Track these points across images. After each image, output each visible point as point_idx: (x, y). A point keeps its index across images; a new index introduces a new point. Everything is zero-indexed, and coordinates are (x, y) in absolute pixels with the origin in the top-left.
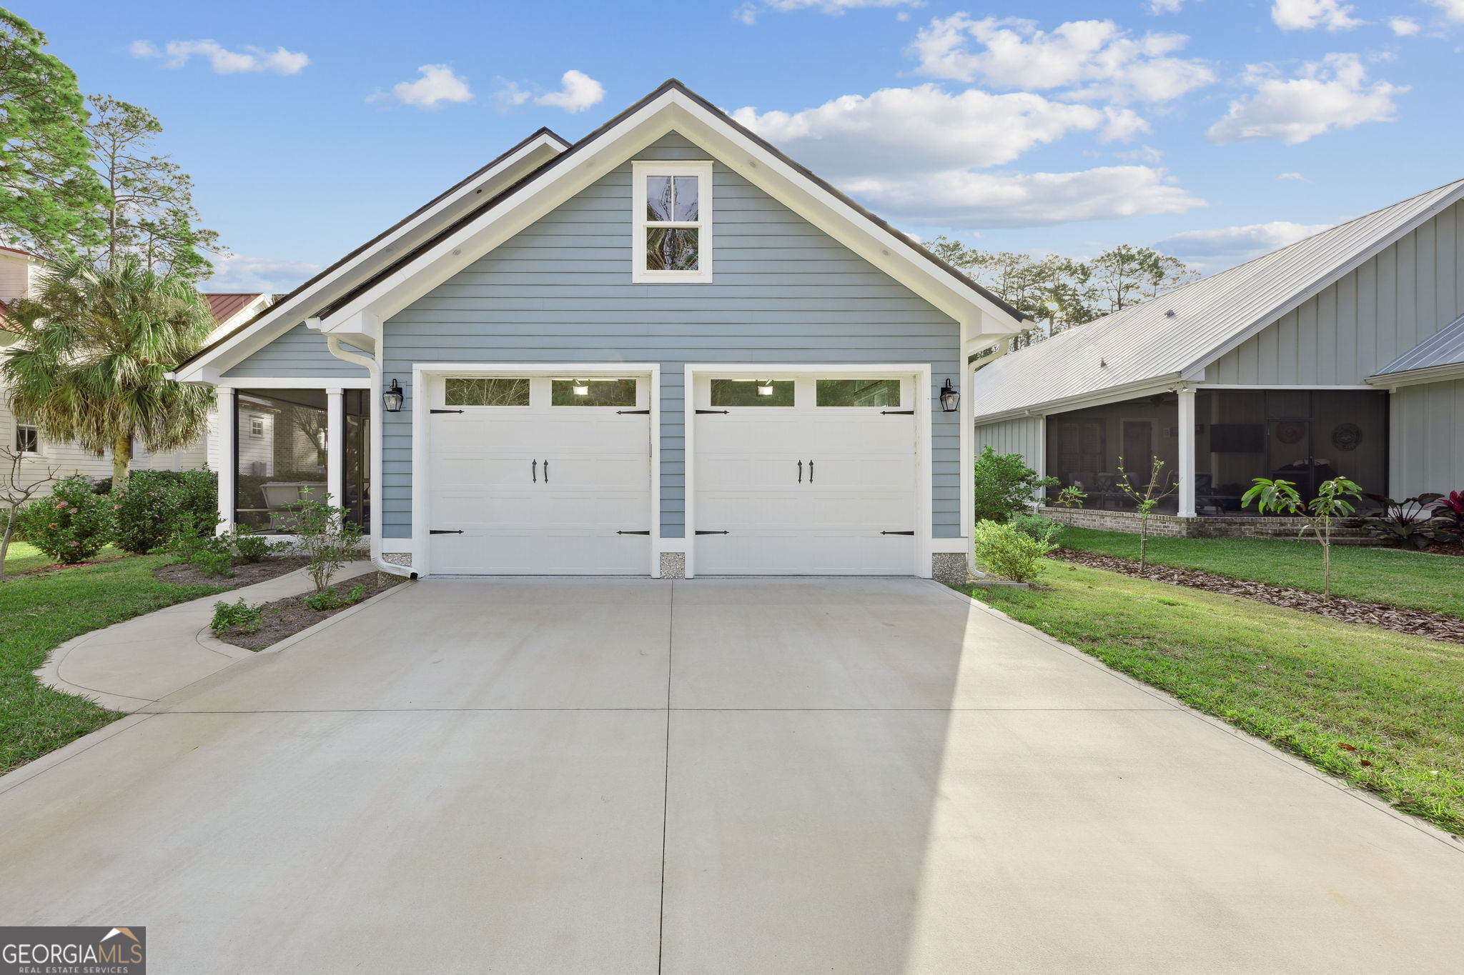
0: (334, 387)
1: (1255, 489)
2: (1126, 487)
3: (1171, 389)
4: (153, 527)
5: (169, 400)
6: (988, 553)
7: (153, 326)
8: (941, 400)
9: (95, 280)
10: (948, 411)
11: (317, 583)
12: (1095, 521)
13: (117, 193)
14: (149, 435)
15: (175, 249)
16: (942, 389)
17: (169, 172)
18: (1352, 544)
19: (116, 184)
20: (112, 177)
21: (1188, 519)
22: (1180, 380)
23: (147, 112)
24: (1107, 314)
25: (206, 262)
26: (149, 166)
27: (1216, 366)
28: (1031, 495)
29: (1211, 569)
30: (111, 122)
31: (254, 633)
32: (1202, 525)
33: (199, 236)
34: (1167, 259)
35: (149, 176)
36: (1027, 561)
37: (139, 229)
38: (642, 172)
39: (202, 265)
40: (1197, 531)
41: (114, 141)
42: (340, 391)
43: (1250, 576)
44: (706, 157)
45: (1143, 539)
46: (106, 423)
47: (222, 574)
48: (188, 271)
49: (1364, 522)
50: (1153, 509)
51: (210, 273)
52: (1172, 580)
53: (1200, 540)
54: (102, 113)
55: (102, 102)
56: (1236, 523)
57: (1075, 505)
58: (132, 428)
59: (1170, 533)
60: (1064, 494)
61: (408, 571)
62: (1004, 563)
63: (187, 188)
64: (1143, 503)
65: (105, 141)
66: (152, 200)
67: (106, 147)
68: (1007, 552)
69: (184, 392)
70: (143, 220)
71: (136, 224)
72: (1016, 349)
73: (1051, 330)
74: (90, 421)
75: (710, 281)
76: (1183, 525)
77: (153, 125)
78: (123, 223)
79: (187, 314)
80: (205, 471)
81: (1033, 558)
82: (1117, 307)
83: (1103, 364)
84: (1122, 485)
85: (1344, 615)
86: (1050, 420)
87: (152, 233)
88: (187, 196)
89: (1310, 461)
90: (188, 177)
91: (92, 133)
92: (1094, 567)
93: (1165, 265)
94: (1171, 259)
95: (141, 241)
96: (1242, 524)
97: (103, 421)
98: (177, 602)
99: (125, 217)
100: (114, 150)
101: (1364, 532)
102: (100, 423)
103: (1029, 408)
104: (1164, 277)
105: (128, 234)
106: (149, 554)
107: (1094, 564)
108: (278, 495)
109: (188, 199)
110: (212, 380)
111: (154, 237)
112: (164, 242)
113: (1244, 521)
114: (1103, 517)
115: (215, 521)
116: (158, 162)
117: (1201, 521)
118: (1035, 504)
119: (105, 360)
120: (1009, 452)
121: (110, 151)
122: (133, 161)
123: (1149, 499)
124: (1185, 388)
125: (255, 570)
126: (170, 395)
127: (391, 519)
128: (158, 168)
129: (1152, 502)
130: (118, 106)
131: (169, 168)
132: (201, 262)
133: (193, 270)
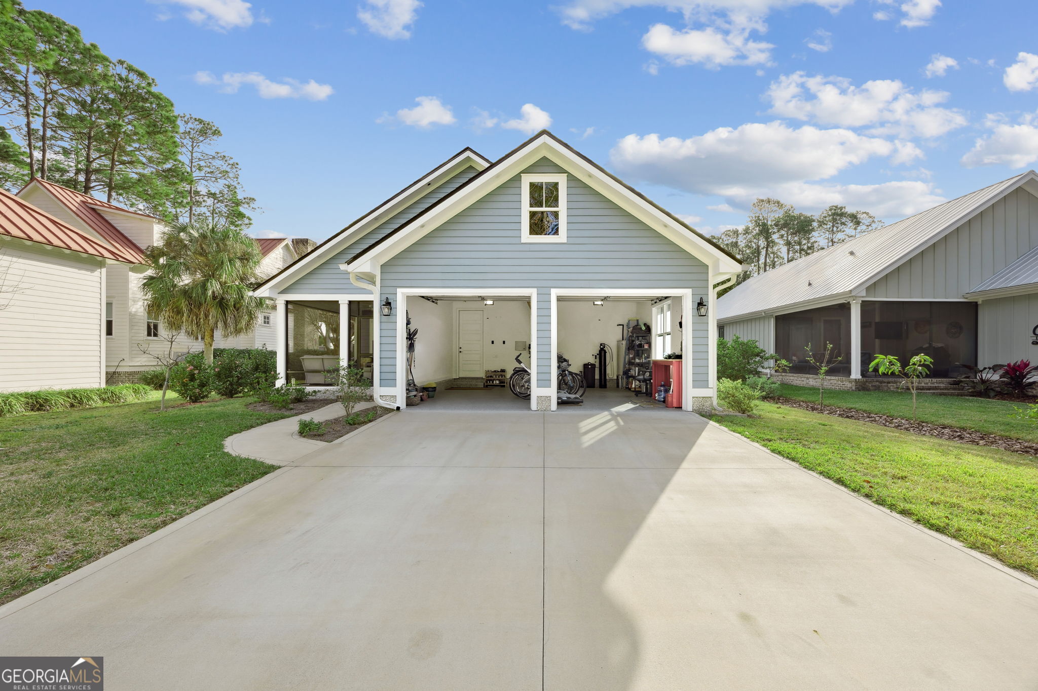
0: (343, 300)
1: (876, 361)
2: (811, 360)
3: (846, 301)
4: (237, 382)
5: (238, 306)
6: (726, 397)
7: (230, 261)
8: (698, 310)
9: (196, 234)
10: (701, 316)
11: (346, 411)
12: (803, 381)
13: (194, 175)
14: (226, 327)
15: (229, 209)
16: (698, 303)
17: (226, 161)
18: (952, 395)
19: (194, 169)
20: (191, 164)
21: (856, 380)
22: (850, 295)
23: (213, 124)
24: (824, 249)
25: (248, 217)
26: (214, 158)
27: (873, 286)
28: (762, 365)
29: (860, 408)
30: (191, 131)
31: (322, 435)
32: (864, 383)
33: (244, 201)
34: (863, 213)
35: (214, 164)
36: (748, 402)
37: (207, 197)
38: (527, 180)
39: (245, 219)
40: (862, 387)
41: (193, 142)
42: (347, 302)
43: (880, 412)
44: (564, 171)
45: (821, 391)
46: (202, 320)
47: (285, 408)
48: (237, 223)
49: (961, 382)
50: (828, 373)
51: (250, 224)
52: (836, 414)
53: (861, 393)
54: (186, 125)
55: (186, 119)
56: (885, 382)
57: (784, 371)
58: (216, 323)
59: (846, 388)
60: (778, 364)
61: (394, 406)
62: (735, 403)
63: (237, 171)
64: (821, 369)
65: (187, 142)
66: (214, 179)
67: (188, 146)
68: (736, 397)
69: (246, 301)
70: (209, 191)
71: (205, 194)
72: (765, 270)
73: (788, 259)
74: (192, 318)
75: (565, 241)
76: (853, 383)
77: (217, 132)
78: (197, 193)
79: (248, 254)
80: (264, 349)
81: (751, 400)
82: (830, 244)
83: (810, 284)
84: (809, 359)
85: (920, 431)
86: (778, 319)
87: (214, 199)
88: (237, 176)
89: (930, 344)
90: (237, 164)
91: (179, 137)
92: (794, 407)
93: (862, 217)
94: (865, 213)
95: (207, 204)
96: (889, 383)
97: (200, 319)
98: (270, 421)
99: (199, 190)
100: (193, 148)
101: (960, 387)
102: (198, 319)
103: (765, 311)
104: (861, 224)
105: (200, 200)
106: (235, 397)
107: (794, 405)
108: (310, 363)
109: (237, 178)
110: (273, 296)
111: (216, 201)
112: (223, 204)
113: (890, 381)
114: (808, 378)
115: (275, 377)
116: (219, 155)
117: (863, 381)
118: (768, 371)
119: (202, 282)
120: (749, 338)
121: (190, 149)
122: (204, 155)
123: (825, 367)
124: (854, 300)
125: (302, 406)
126: (238, 303)
127: (385, 376)
128: (219, 159)
129: (826, 368)
130: (195, 121)
131: (226, 159)
132: (245, 217)
133: (240, 222)
